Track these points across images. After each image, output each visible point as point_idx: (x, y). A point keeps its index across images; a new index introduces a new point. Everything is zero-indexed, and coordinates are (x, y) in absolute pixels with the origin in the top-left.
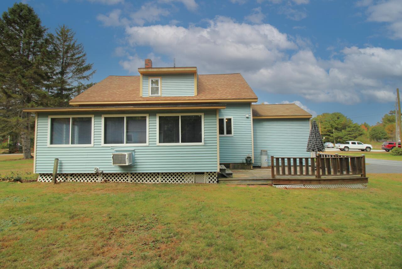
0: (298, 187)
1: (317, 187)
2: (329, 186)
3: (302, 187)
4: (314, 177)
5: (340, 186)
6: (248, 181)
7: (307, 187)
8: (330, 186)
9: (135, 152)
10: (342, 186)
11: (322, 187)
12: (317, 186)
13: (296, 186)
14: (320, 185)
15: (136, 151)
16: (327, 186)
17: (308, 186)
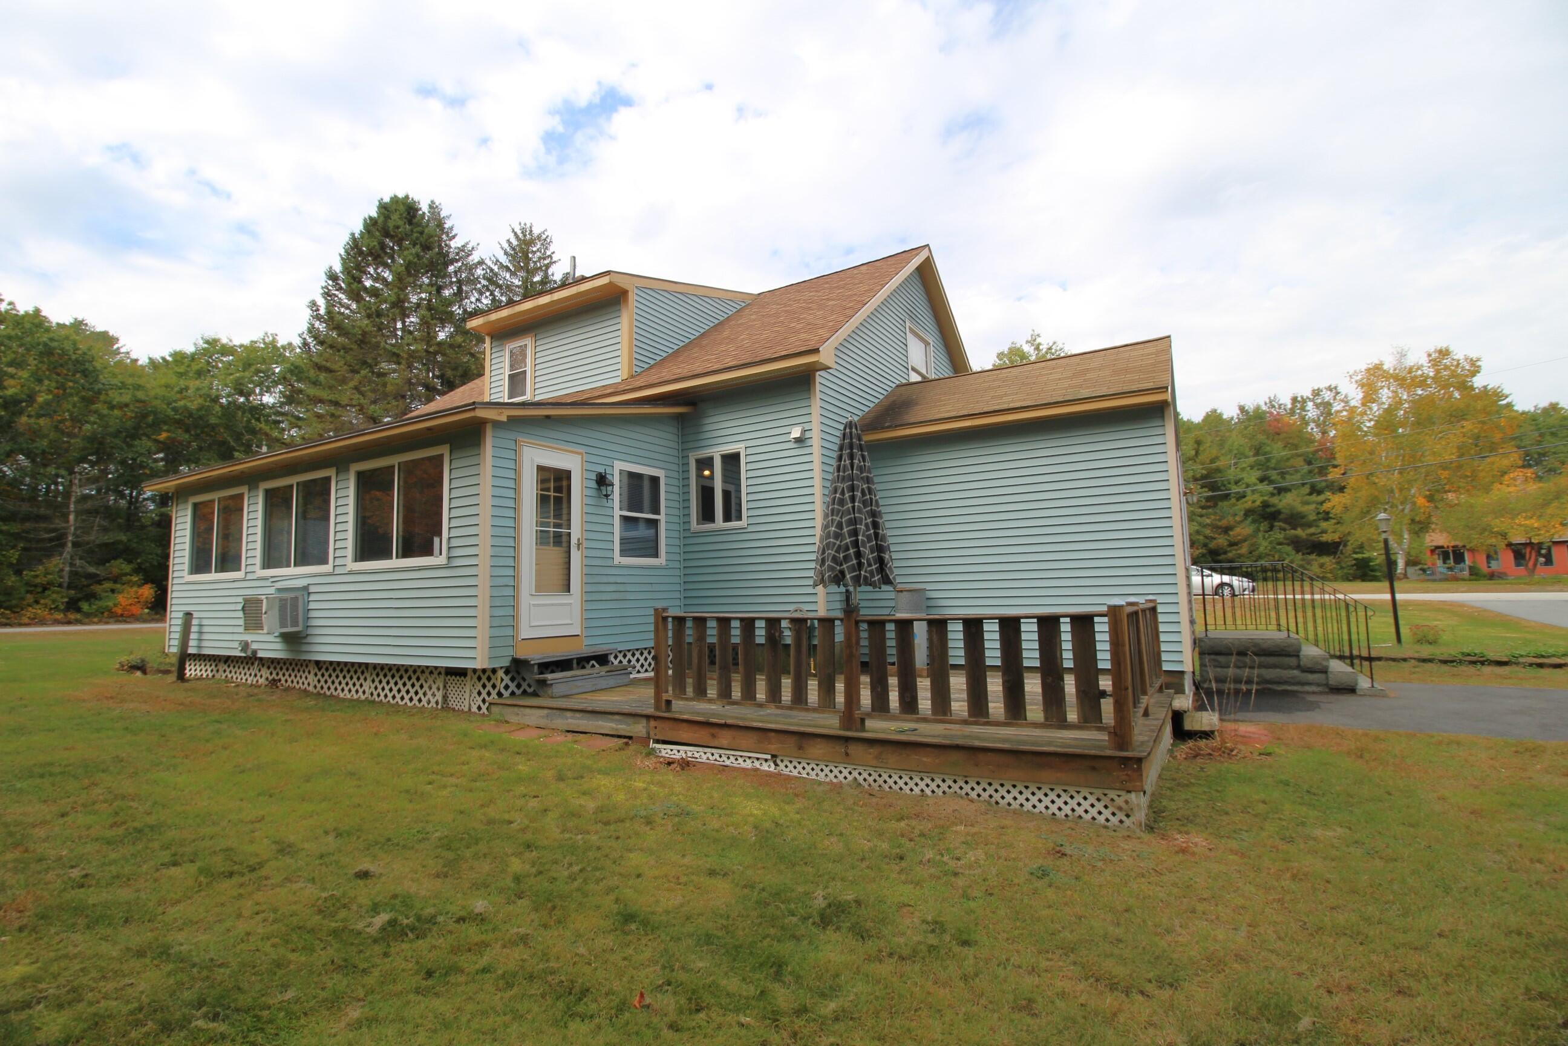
0: (748, 764)
1: (831, 776)
2: (895, 777)
3: (765, 767)
4: (830, 723)
5: (955, 787)
6: (569, 714)
7: (786, 771)
8: (901, 783)
9: (309, 594)
10: (967, 788)
11: (860, 779)
12: (836, 771)
13: (740, 760)
14: (850, 768)
15: (312, 589)
16: (885, 776)
17: (791, 766)
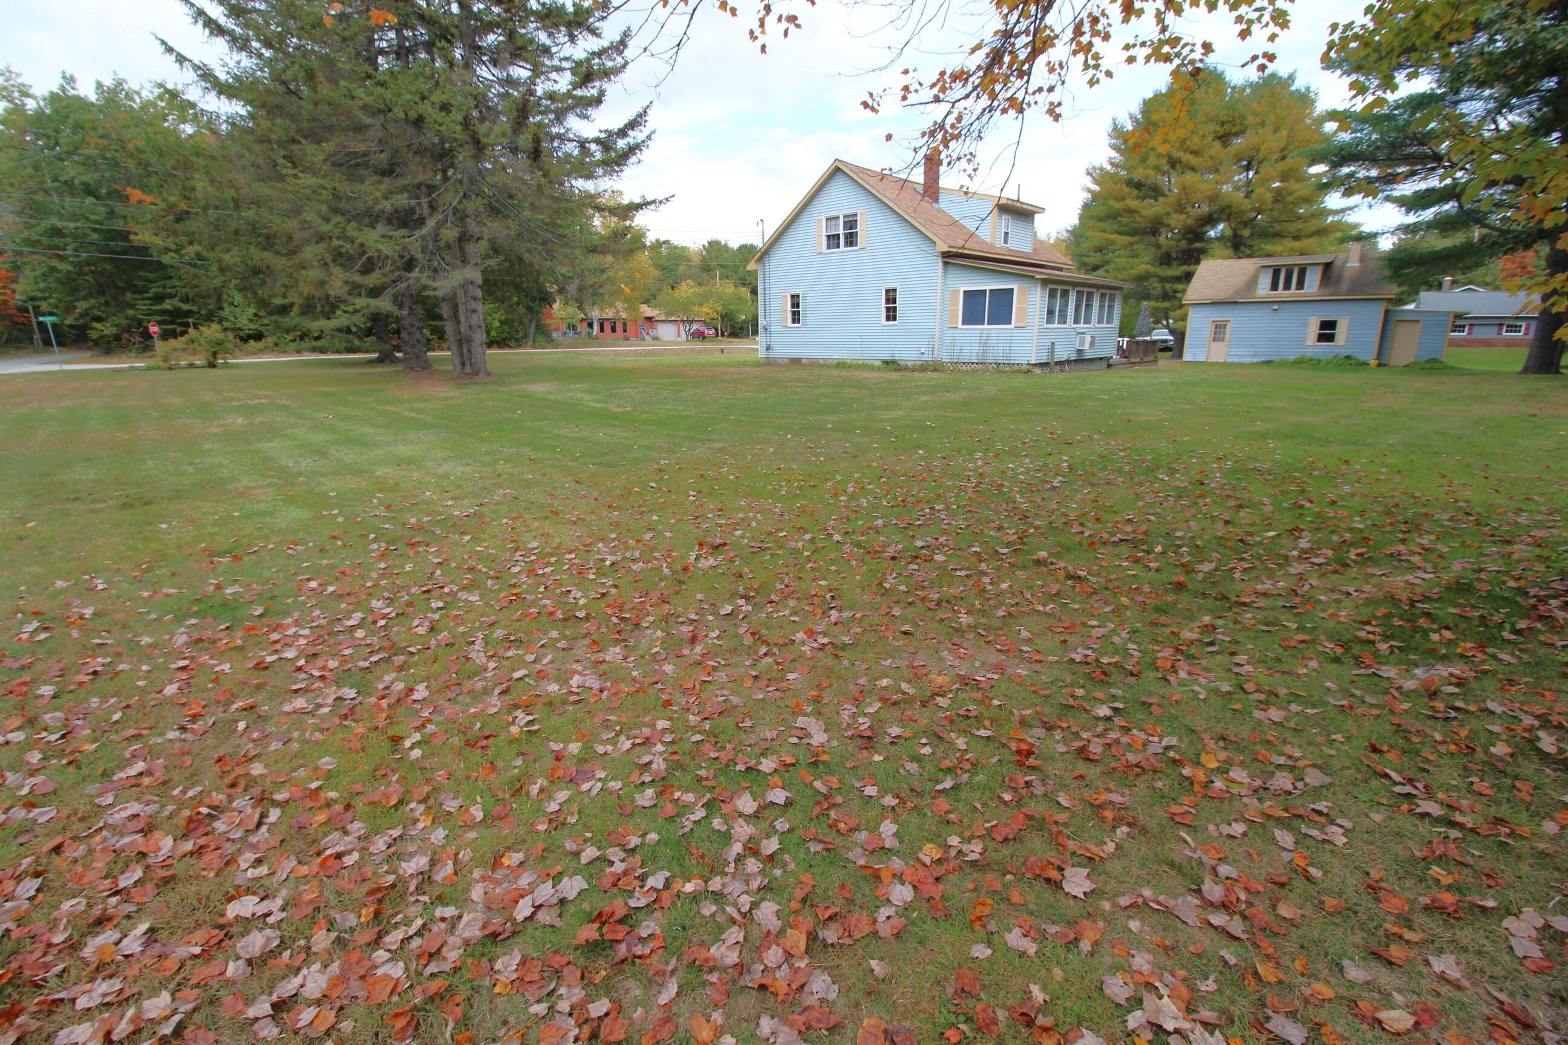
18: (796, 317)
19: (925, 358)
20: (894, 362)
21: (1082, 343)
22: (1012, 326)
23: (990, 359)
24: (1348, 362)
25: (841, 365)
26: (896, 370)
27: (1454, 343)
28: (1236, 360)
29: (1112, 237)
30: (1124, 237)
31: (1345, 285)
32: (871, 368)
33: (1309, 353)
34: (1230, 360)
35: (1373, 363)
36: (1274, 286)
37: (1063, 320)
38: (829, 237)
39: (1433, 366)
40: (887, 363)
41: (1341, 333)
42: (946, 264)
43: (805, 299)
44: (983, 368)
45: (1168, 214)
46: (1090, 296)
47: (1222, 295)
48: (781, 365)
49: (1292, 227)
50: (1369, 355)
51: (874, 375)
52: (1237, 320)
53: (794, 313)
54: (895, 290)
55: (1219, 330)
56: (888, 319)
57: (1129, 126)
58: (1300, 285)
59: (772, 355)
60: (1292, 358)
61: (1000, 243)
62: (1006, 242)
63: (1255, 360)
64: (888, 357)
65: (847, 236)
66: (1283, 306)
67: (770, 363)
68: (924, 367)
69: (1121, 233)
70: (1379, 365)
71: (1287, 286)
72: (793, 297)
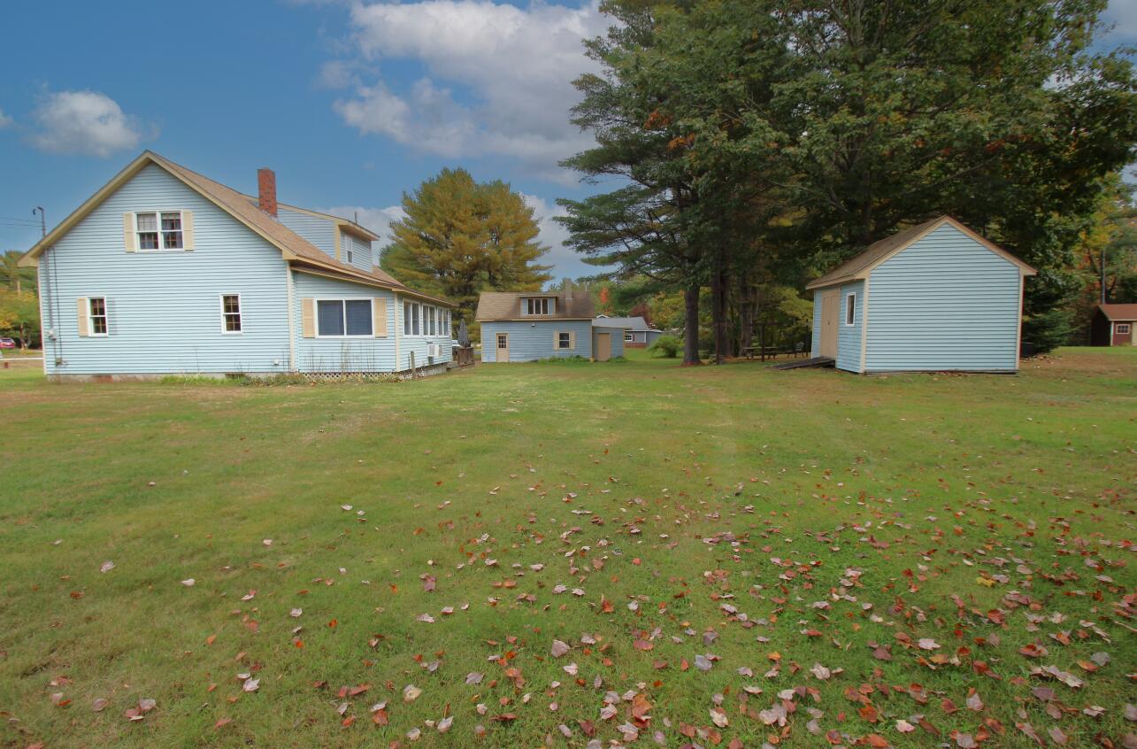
18: (100, 325)
19: (280, 369)
20: (241, 375)
21: (432, 351)
22: (373, 336)
23: (354, 368)
24: (578, 360)
25: (169, 381)
26: (246, 385)
27: (628, 346)
28: (515, 360)
29: (414, 273)
30: (423, 274)
31: (569, 311)
32: (213, 383)
33: (557, 355)
34: (511, 360)
35: (592, 360)
36: (531, 311)
37: (416, 332)
38: (142, 236)
39: (620, 360)
40: (232, 376)
41: (572, 340)
42: (295, 273)
43: (112, 303)
44: (345, 377)
45: (450, 260)
46: (432, 310)
47: (500, 316)
48: (78, 384)
49: (523, 276)
50: (587, 354)
51: (218, 393)
52: (512, 333)
53: (96, 321)
54: (236, 298)
55: (502, 342)
56: (230, 328)
57: (415, 198)
58: (545, 311)
59: (62, 371)
60: (548, 358)
61: (344, 261)
62: (350, 260)
63: (526, 360)
64: (233, 369)
65: (167, 237)
66: (538, 324)
67: (59, 381)
68: (282, 380)
69: (420, 272)
70: (596, 361)
71: (538, 312)
72: (93, 301)
